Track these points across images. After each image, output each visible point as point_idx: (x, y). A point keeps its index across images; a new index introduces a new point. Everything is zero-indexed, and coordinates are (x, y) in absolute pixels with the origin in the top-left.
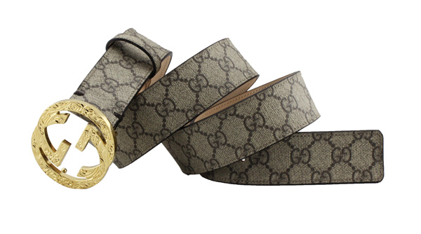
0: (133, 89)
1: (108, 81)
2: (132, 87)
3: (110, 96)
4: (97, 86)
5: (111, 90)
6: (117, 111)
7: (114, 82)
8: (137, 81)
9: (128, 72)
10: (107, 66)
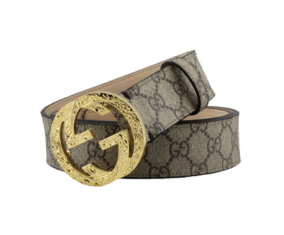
0: (174, 117)
1: (157, 97)
2: (175, 115)
3: (153, 113)
4: (145, 97)
5: (156, 107)
6: (153, 131)
7: (161, 101)
8: (182, 112)
9: (177, 97)
10: (162, 81)
